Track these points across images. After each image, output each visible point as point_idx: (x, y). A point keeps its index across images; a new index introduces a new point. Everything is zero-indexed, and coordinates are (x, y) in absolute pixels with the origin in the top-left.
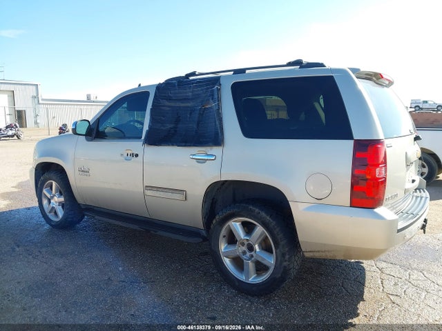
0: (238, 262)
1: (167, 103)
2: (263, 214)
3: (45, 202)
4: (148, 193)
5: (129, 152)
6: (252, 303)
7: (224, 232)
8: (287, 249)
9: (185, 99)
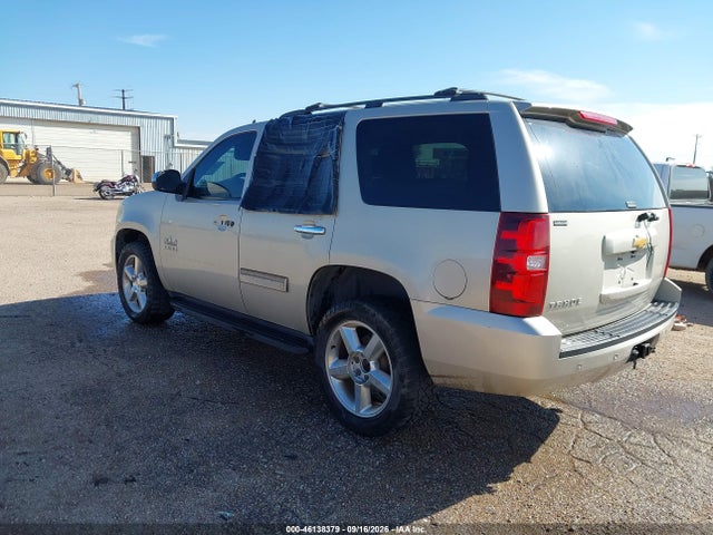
0: (349, 385)
1: (276, 149)
2: (380, 317)
3: (126, 285)
4: (244, 278)
5: (225, 219)
6: (358, 445)
7: (332, 340)
8: (406, 370)
9: (299, 144)
